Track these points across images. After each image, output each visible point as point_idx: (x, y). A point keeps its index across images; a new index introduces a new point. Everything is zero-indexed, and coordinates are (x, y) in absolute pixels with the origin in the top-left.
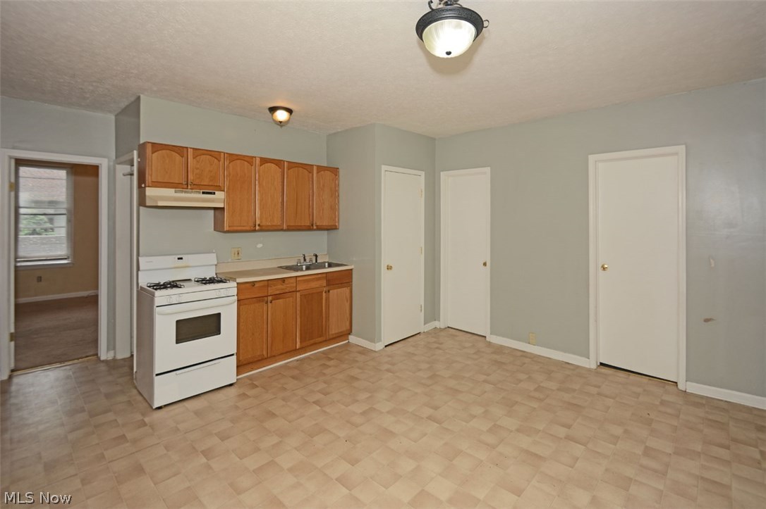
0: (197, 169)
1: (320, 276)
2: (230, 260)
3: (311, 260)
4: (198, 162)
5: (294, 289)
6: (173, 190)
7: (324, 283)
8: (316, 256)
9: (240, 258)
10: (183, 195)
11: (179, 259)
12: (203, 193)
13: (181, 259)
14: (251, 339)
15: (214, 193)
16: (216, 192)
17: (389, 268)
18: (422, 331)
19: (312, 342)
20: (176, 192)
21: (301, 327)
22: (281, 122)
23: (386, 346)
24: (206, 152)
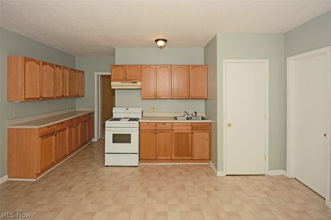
0: (130, 73)
1: (187, 124)
2: (150, 111)
3: (192, 115)
4: (130, 70)
5: (171, 129)
6: (120, 82)
7: (190, 128)
8: (196, 113)
9: (154, 111)
10: (124, 84)
11: (127, 109)
12: (132, 83)
13: (128, 109)
14: (147, 148)
15: (137, 83)
16: (138, 82)
17: (230, 125)
18: (267, 174)
19: (182, 158)
20: (121, 83)
21: (175, 149)
22: (161, 47)
23: (227, 175)
24: (133, 66)
